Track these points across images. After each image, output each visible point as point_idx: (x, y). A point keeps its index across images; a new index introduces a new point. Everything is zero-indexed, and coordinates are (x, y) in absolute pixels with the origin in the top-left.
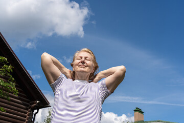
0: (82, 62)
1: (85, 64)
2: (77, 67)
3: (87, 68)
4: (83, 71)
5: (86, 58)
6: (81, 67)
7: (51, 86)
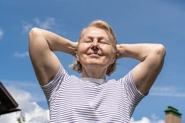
0: (93, 48)
1: (99, 52)
2: (85, 56)
3: (103, 58)
4: (96, 64)
5: (99, 40)
6: (93, 57)
7: (43, 88)
